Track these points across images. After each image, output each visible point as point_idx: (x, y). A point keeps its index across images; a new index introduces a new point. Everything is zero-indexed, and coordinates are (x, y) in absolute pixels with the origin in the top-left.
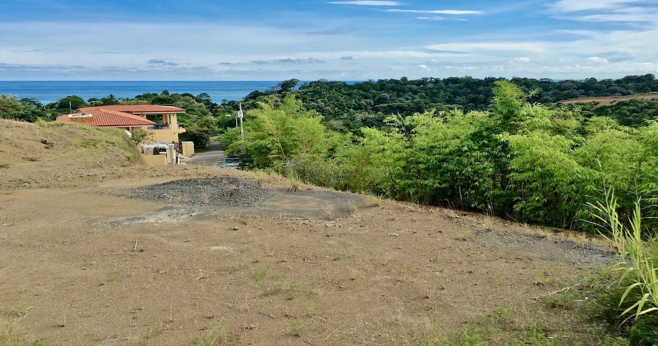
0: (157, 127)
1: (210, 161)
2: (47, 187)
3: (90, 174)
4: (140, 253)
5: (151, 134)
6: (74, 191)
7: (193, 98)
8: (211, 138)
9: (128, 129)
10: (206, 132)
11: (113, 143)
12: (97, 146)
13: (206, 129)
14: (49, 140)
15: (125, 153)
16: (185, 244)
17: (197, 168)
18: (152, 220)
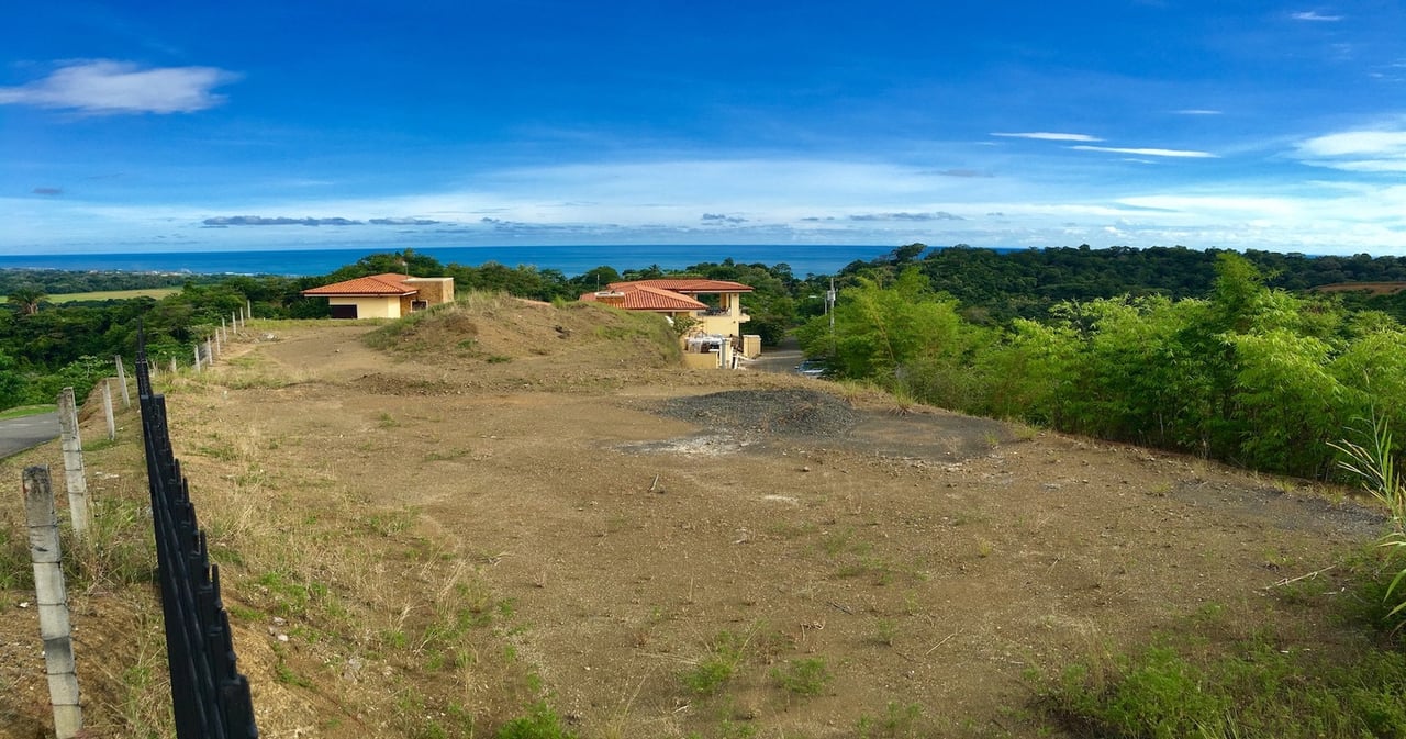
0: (710, 313)
1: (777, 366)
2: (552, 391)
3: (607, 376)
4: (660, 496)
5: (700, 322)
6: (585, 399)
7: (767, 270)
8: (786, 331)
9: (670, 315)
10: (780, 321)
11: (646, 334)
12: (625, 337)
13: (780, 316)
14: (565, 326)
15: (661, 349)
16: (725, 489)
17: (757, 375)
18: (683, 449)
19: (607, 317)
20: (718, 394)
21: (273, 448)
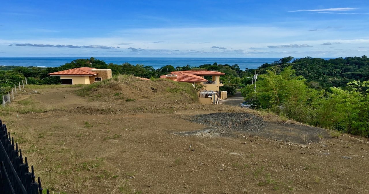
0: (209, 83)
1: (235, 103)
2: (151, 112)
3: (172, 107)
4: (192, 152)
5: (205, 86)
6: (163, 115)
7: (230, 67)
8: (237, 90)
9: (194, 83)
10: (235, 86)
11: (185, 91)
12: (178, 92)
13: (235, 84)
14: (155, 88)
15: (191, 96)
16: (216, 149)
17: (227, 107)
18: (200, 134)
19: (171, 85)
20: (213, 114)
21: (41, 137)
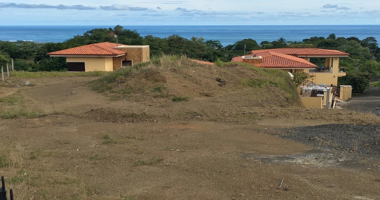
0: (318, 70)
1: (366, 107)
2: (215, 121)
3: (251, 112)
4: (284, 192)
5: (312, 76)
6: (236, 126)
7: (359, 41)
8: (370, 83)
9: (291, 72)
10: (367, 76)
11: (276, 84)
12: (262, 86)
13: (367, 73)
14: (223, 78)
15: (285, 94)
16: (328, 190)
17: (351, 114)
18: (300, 161)
19: (251, 73)
20: (322, 126)
21: (33, 158)
